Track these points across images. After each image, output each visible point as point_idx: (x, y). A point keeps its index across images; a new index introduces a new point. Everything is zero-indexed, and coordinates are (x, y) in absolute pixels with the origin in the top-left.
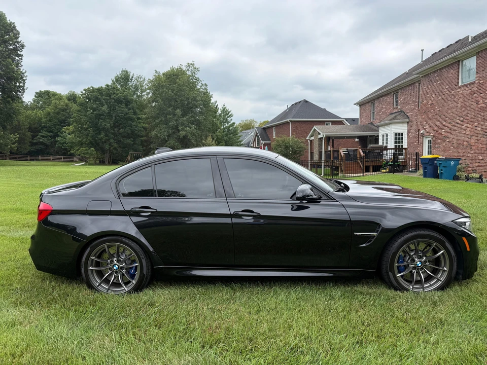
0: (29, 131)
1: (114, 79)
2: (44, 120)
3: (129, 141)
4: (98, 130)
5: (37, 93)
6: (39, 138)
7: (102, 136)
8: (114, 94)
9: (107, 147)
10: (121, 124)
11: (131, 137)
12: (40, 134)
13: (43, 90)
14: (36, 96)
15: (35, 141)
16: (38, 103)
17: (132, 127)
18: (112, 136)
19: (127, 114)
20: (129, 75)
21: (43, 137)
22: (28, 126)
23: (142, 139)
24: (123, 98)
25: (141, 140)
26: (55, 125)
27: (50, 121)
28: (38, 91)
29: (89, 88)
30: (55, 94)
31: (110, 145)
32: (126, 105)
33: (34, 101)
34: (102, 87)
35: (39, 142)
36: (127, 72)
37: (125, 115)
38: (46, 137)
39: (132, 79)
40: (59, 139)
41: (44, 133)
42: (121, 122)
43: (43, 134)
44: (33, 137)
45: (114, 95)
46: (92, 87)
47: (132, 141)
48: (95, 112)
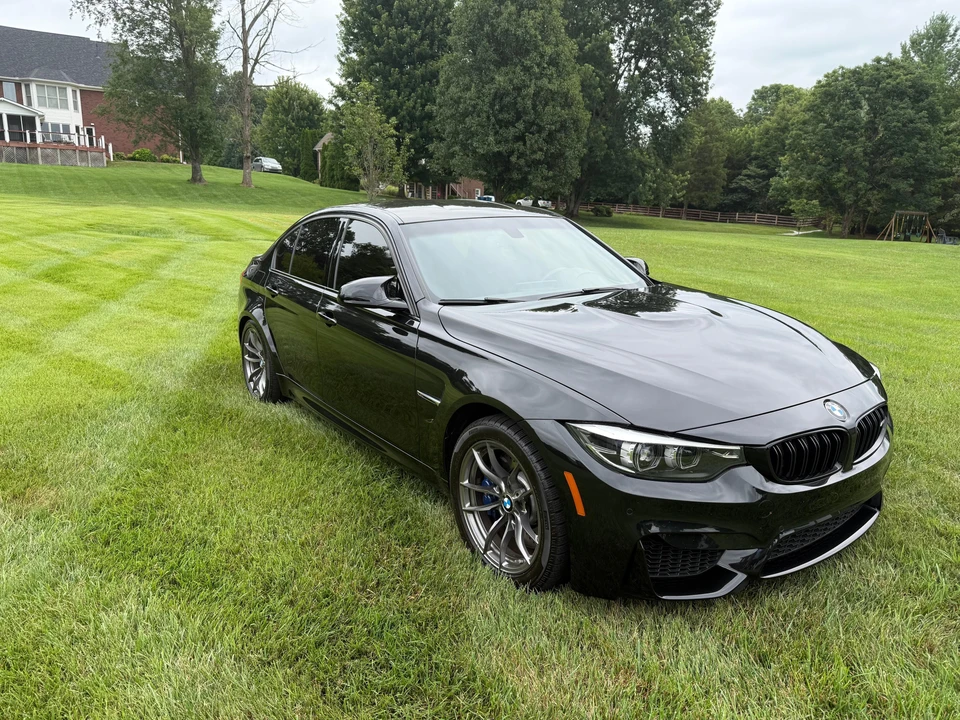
0: (725, 167)
1: (909, 43)
2: (756, 143)
3: (904, 186)
4: (835, 161)
5: (757, 92)
6: (741, 180)
7: (841, 174)
8: (890, 76)
9: (849, 199)
10: (891, 147)
11: (913, 176)
12: (745, 172)
13: (768, 85)
14: (753, 99)
15: (733, 186)
16: (756, 110)
17: (916, 152)
18: (865, 175)
19: (912, 121)
20: (949, 26)
21: (749, 177)
22: (725, 158)
23: (946, 180)
24: (909, 83)
25: (943, 183)
26: (773, 154)
27: (766, 145)
28: (759, 88)
29: (834, 72)
30: (789, 90)
31: (857, 194)
32: (916, 100)
33: (750, 108)
34: (865, 65)
35: (741, 187)
36: (943, 19)
37: (904, 125)
38: (754, 177)
39: (954, 35)
40: (773, 181)
41: (752, 169)
42: (891, 142)
43: (749, 172)
44: (731, 178)
45: (888, 81)
46: (843, 68)
47: (911, 186)
48: (836, 124)
